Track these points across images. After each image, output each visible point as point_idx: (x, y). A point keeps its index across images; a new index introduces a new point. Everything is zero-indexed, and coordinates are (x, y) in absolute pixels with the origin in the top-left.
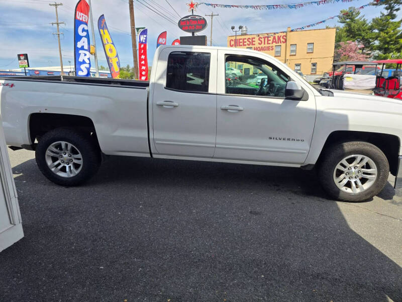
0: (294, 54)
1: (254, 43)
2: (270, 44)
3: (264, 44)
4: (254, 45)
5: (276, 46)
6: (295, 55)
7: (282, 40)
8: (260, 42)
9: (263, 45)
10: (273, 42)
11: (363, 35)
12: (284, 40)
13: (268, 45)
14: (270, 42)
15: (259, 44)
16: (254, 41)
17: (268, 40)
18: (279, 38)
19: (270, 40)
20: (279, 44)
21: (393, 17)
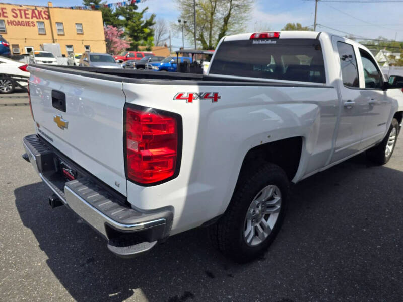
0: (62, 33)
1: (5, 14)
2: (29, 18)
3: (21, 17)
4: (7, 17)
5: (37, 22)
6: (64, 35)
7: (44, 16)
8: (15, 15)
9: (19, 19)
10: (32, 17)
11: (112, 20)
12: (47, 17)
13: (27, 20)
14: (30, 16)
15: (14, 16)
16: (6, 13)
17: (25, 14)
18: (40, 13)
19: (28, 14)
20: (41, 20)
21: (136, 7)
